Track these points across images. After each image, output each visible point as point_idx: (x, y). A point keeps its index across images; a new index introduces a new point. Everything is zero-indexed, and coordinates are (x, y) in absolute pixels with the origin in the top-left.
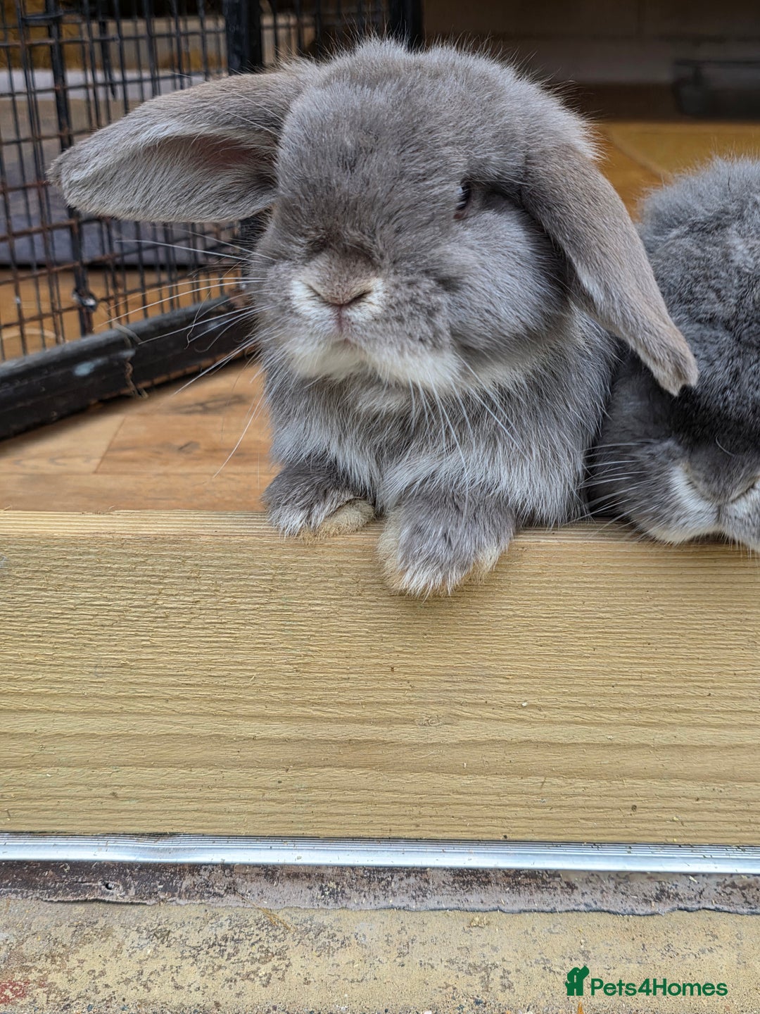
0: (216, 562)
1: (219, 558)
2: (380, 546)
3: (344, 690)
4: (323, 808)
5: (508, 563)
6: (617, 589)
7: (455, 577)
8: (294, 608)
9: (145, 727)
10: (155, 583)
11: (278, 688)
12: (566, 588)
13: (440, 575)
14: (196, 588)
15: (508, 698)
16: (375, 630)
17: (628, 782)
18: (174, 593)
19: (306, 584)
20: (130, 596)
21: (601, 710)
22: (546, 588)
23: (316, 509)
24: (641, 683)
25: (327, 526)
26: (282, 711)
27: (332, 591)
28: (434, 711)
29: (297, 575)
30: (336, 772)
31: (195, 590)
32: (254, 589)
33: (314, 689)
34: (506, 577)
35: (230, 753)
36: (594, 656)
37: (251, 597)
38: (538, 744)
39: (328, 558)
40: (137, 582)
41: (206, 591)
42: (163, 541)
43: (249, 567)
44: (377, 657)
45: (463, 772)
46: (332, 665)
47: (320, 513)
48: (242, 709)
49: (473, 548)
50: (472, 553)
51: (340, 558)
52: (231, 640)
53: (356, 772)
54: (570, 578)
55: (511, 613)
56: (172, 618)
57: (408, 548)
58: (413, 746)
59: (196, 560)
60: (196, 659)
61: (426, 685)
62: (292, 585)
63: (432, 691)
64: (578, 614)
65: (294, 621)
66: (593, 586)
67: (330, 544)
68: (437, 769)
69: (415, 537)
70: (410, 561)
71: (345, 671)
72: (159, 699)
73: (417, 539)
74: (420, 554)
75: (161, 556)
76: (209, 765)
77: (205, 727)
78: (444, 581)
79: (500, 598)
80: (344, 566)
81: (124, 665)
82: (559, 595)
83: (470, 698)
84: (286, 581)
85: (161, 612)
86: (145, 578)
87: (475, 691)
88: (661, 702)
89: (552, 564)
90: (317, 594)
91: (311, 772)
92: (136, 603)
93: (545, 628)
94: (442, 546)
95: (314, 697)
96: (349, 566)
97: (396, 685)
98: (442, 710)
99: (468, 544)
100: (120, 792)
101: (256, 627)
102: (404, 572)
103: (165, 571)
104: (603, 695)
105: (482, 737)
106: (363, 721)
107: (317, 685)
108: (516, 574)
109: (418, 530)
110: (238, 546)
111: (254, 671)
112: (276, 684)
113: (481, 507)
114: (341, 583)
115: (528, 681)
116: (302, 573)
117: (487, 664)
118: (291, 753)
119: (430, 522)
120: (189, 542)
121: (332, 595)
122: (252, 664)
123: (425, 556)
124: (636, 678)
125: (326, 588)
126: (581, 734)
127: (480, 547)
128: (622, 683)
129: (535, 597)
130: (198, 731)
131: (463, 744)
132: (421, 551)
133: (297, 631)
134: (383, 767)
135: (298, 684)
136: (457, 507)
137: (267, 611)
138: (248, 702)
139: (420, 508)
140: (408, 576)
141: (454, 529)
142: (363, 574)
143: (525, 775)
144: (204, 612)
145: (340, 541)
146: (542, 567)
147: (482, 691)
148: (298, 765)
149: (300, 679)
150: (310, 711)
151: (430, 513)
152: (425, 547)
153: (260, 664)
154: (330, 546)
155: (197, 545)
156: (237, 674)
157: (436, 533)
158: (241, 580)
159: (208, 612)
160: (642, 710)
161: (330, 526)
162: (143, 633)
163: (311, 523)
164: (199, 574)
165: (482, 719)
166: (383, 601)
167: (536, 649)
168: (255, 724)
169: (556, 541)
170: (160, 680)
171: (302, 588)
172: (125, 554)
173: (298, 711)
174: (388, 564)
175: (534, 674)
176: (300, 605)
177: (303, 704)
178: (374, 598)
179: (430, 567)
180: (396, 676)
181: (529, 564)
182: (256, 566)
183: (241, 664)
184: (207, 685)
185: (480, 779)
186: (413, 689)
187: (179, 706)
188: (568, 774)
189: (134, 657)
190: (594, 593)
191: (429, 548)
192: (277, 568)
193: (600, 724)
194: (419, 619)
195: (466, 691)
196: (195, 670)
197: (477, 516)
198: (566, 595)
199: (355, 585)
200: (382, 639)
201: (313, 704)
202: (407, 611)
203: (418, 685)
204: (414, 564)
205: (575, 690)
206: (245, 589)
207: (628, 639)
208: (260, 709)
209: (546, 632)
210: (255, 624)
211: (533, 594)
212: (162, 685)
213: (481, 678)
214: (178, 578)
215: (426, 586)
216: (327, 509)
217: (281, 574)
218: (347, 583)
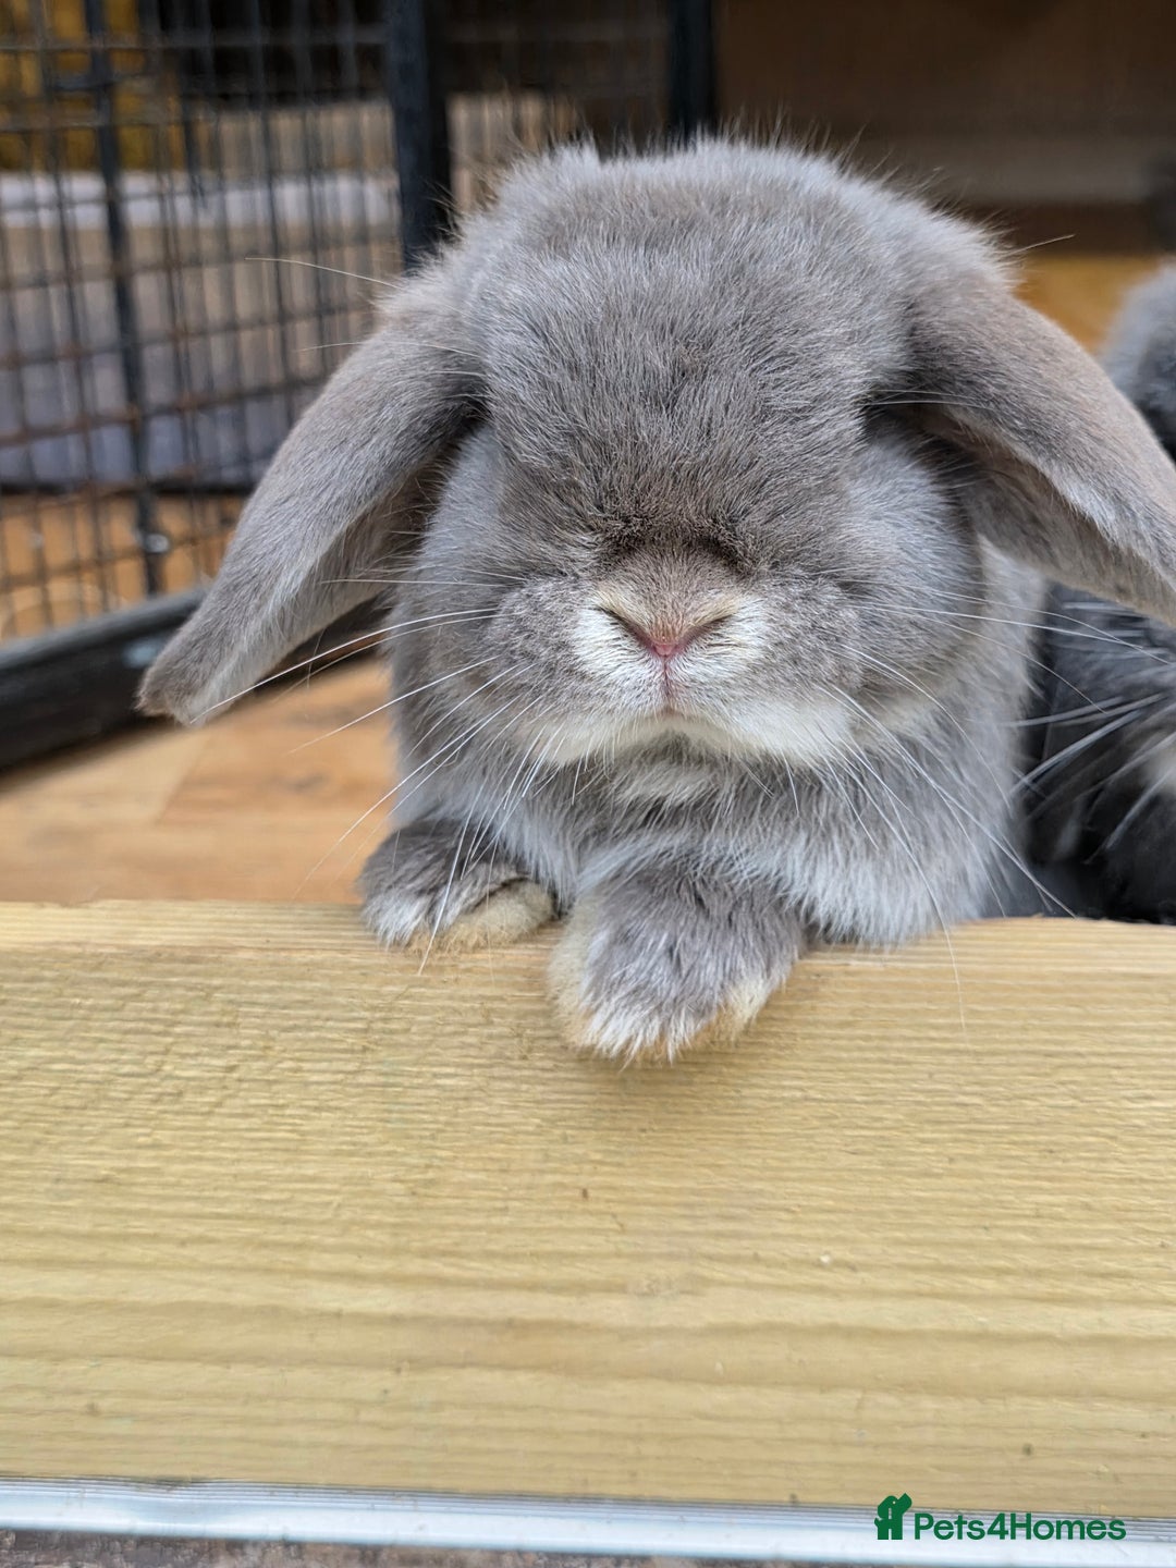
0: (265, 997)
1: (271, 990)
2: (551, 968)
3: (499, 1230)
4: (463, 1441)
5: (791, 1003)
6: (993, 1053)
7: (684, 1030)
8: (406, 1081)
9: (147, 1290)
10: (158, 1034)
11: (378, 1225)
12: (899, 1050)
13: (656, 1023)
14: (232, 1042)
15: (795, 1250)
16: (553, 1122)
17: (1016, 1404)
18: (193, 1050)
19: (427, 1038)
20: (113, 1056)
21: (965, 1271)
22: (860, 1049)
23: (445, 895)
24: (1037, 1223)
25: (462, 931)
26: (387, 1265)
27: (473, 1052)
28: (661, 1270)
29: (411, 1022)
30: (487, 1377)
31: (230, 1047)
32: (336, 1046)
33: (444, 1228)
34: (789, 1029)
35: (297, 1340)
36: (952, 1174)
37: (330, 1061)
38: (848, 1333)
39: (466, 992)
40: (127, 1032)
41: (250, 1048)
42: (172, 959)
43: (324, 1007)
44: (554, 1171)
45: (715, 1380)
46: (475, 1186)
47: (451, 904)
48: (315, 1262)
49: (720, 977)
50: (718, 988)
51: (488, 991)
52: (294, 1136)
53: (522, 1378)
54: (908, 1033)
55: (798, 1094)
56: (188, 1098)
57: (601, 969)
58: (625, 1334)
59: (230, 993)
60: (233, 1169)
61: (645, 1223)
62: (402, 1039)
63: (656, 1234)
64: (921, 1098)
65: (405, 1104)
66: (948, 1046)
67: (469, 965)
68: (669, 1375)
69: (615, 948)
70: (603, 997)
71: (499, 1195)
72: (168, 1240)
73: (620, 953)
74: (621, 981)
75: (168, 986)
76: (258, 1359)
77: (251, 1291)
78: (662, 1035)
79: (779, 1067)
80: (496, 1005)
81: (105, 1180)
82: (885, 1061)
83: (725, 1247)
84: (392, 1032)
85: (169, 1087)
86: (141, 1025)
87: (737, 1235)
88: (1074, 1260)
89: (871, 1005)
90: (449, 1056)
91: (443, 1376)
92: (126, 1069)
93: (861, 1123)
94: (663, 970)
95: (444, 1241)
96: (504, 1006)
97: (591, 1222)
98: (676, 1270)
99: (711, 968)
100: (104, 1404)
101: (339, 1114)
102: (590, 1013)
103: (175, 1013)
104: (969, 1245)
105: (750, 1317)
106: (533, 1287)
107: (450, 1219)
108: (809, 1023)
109: (623, 938)
110: (304, 969)
111: (336, 1192)
112: (375, 1217)
113: (744, 903)
114: (490, 1037)
115: (832, 1217)
116: (420, 1018)
117: (757, 1186)
118: (402, 1342)
119: (646, 923)
120: (216, 960)
121: (475, 1057)
122: (335, 1181)
123: (631, 986)
124: (1028, 1212)
125: (464, 1046)
126: (928, 1316)
127: (732, 976)
128: (1004, 1223)
129: (842, 1066)
130: (239, 1298)
131: (715, 1331)
132: (624, 974)
133: (412, 1121)
134: (568, 1369)
135: (415, 1218)
136: (699, 901)
137: (359, 1085)
138: (326, 1249)
139: (632, 898)
140: (597, 1020)
141: (688, 939)
142: (530, 1020)
143: (826, 1386)
144: (245, 1085)
145: (486, 959)
146: (853, 1012)
147: (750, 1236)
148: (418, 1364)
149: (419, 1208)
150: (438, 1267)
151: (647, 907)
152: (631, 970)
153: (348, 1181)
154: (468, 970)
155: (231, 965)
156: (306, 1198)
157: (655, 944)
158: (310, 1029)
159: (253, 1085)
160: (1037, 1274)
161: (470, 930)
162: (138, 1122)
163: (433, 921)
164: (237, 1016)
165: (750, 1286)
166: (566, 1070)
167: (845, 1160)
168: (341, 1288)
169: (878, 964)
170: (171, 1207)
171: (420, 1045)
172: (105, 981)
173: (415, 1266)
174: (564, 1000)
175: (844, 1206)
176: (419, 1075)
177: (425, 1254)
178: (549, 1064)
179: (638, 1006)
180: (592, 1206)
181: (830, 1004)
182: (335, 1005)
183: (313, 1179)
184: (253, 1218)
185: (747, 1393)
186: (623, 1230)
187: (204, 1254)
188: (907, 1387)
189: (122, 1164)
190: (950, 1060)
191: (640, 971)
192: (374, 1008)
193: (963, 1298)
194: (633, 1103)
195: (719, 1235)
196: (233, 1189)
197: (734, 918)
198: (898, 1062)
199: (516, 1041)
200: (565, 1139)
201: (444, 1254)
202: (611, 1088)
203: (631, 1224)
204: (609, 1000)
205: (917, 1235)
206: (320, 1045)
207: (1014, 1143)
208: (346, 1262)
209: (862, 1128)
210: (337, 1108)
211: (840, 1060)
212: (174, 1216)
213: (744, 1211)
214: (200, 1024)
215: (629, 1042)
216: (464, 895)
217: (385, 1020)
218: (501, 1037)
